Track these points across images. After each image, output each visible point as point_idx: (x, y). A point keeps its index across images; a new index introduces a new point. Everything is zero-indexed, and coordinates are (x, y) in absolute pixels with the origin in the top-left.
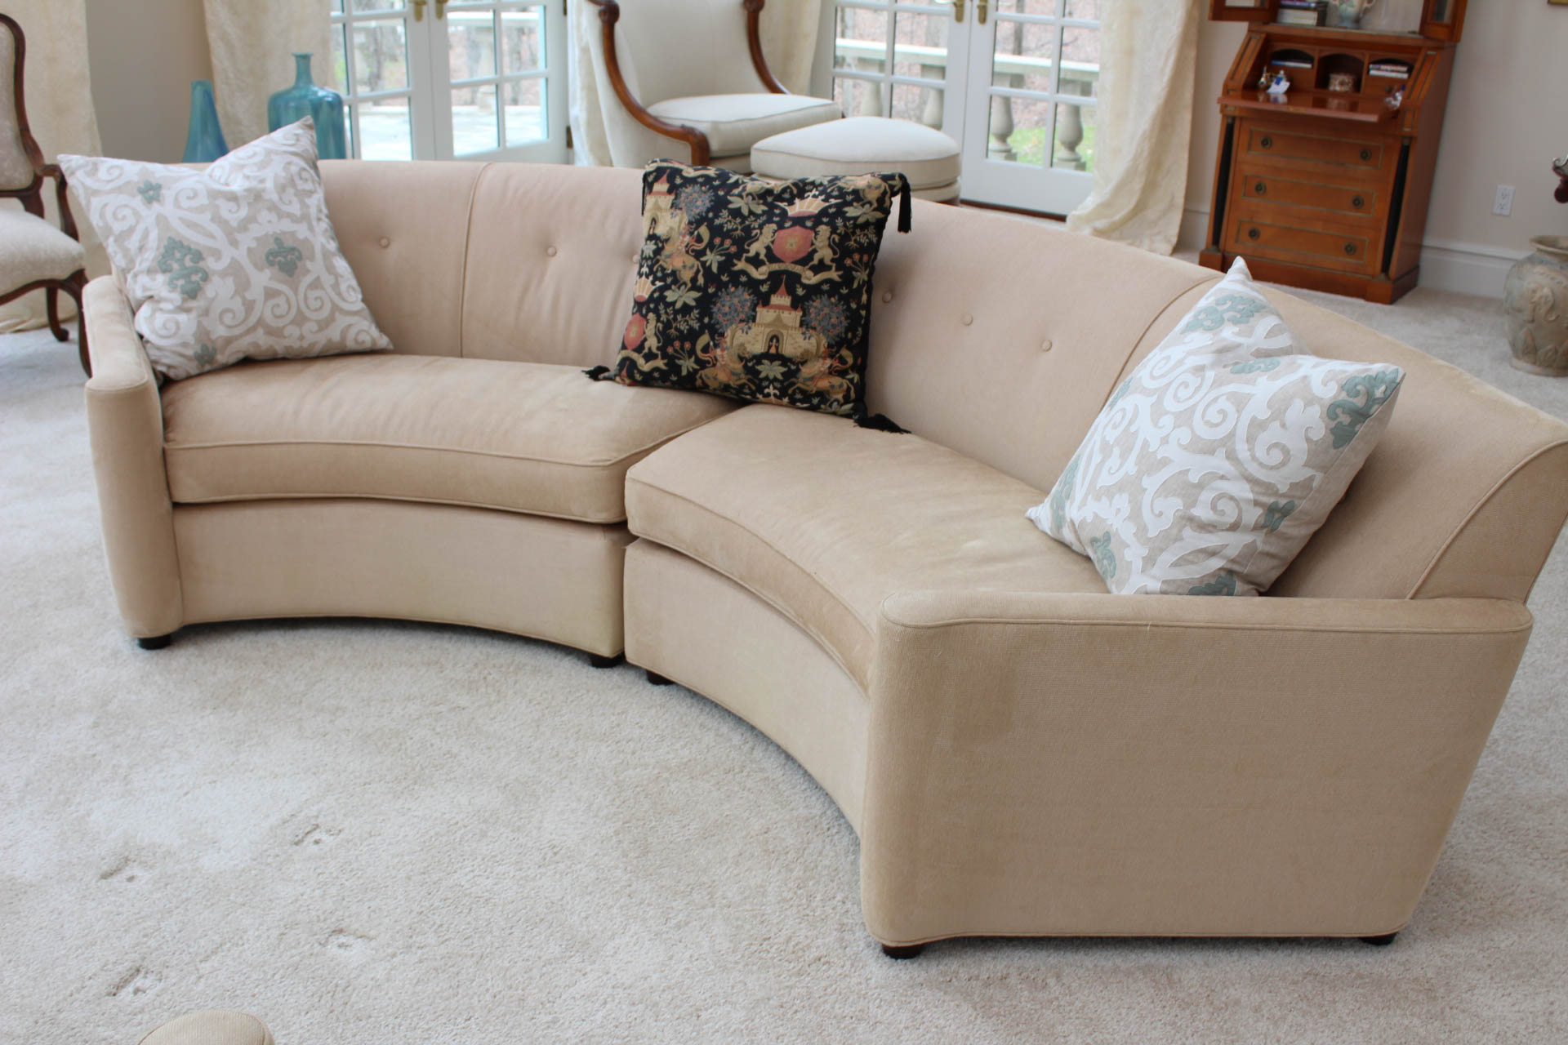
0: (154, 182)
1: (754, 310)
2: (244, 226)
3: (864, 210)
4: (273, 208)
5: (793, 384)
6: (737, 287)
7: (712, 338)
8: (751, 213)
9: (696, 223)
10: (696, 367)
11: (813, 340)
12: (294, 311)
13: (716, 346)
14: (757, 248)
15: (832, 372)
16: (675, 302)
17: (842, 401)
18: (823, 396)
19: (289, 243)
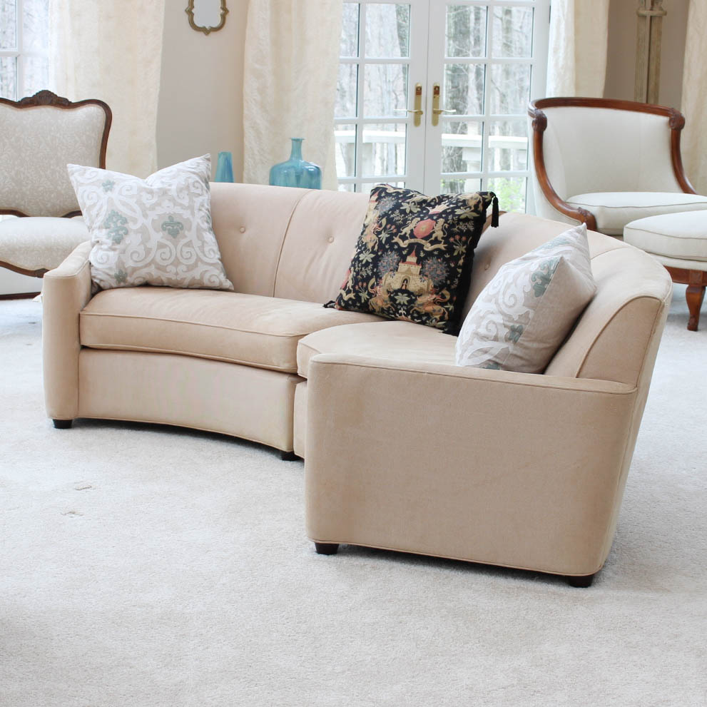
0: (112, 181)
1: (398, 265)
2: (153, 208)
3: (466, 211)
4: (172, 200)
5: (412, 307)
6: (392, 251)
7: (376, 281)
8: (411, 212)
9: (381, 217)
10: (368, 297)
11: (426, 283)
12: (173, 258)
13: (377, 284)
14: (406, 230)
15: (435, 302)
16: (362, 261)
17: (438, 319)
18: (428, 315)
19: (177, 219)
